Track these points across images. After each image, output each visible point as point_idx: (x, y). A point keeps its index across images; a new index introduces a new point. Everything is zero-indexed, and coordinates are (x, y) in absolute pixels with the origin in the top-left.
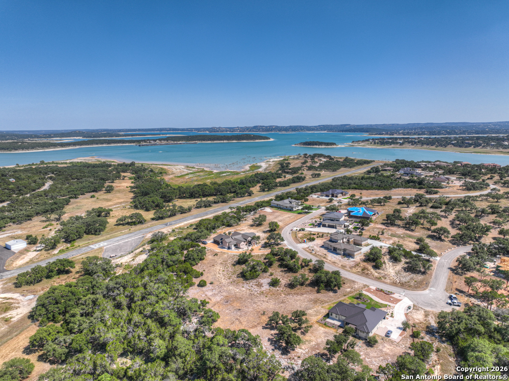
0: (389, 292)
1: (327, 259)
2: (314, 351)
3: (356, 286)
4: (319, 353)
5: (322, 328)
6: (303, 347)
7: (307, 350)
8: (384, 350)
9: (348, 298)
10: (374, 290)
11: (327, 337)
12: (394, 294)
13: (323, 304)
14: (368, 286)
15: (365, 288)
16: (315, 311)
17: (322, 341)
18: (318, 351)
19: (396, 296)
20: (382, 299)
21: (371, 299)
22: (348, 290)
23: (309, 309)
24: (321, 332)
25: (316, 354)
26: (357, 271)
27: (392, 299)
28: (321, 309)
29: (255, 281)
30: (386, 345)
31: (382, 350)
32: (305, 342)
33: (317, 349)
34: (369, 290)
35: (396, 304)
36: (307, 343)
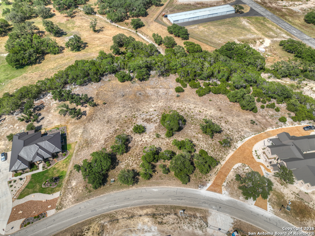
0: (29, 223)
1: (147, 214)
2: (47, 108)
3: (70, 196)
4: (43, 108)
5: (57, 125)
6: (55, 105)
7: (51, 105)
8: (4, 142)
9: (66, 172)
10: (48, 209)
11: (48, 121)
12: (21, 226)
13: (79, 146)
14: (57, 209)
15: (60, 204)
16: (78, 134)
17: (48, 116)
18: (44, 109)
19: (18, 223)
20: (32, 202)
21: (43, 191)
22: (74, 183)
23: (83, 133)
24: (55, 122)
25: (44, 107)
26: (91, 229)
27: (21, 212)
28: (75, 139)
29: (158, 121)
30: (4, 147)
31: (5, 141)
32: (58, 108)
33: (46, 110)
34: (52, 203)
35: (13, 209)
36: (56, 108)
